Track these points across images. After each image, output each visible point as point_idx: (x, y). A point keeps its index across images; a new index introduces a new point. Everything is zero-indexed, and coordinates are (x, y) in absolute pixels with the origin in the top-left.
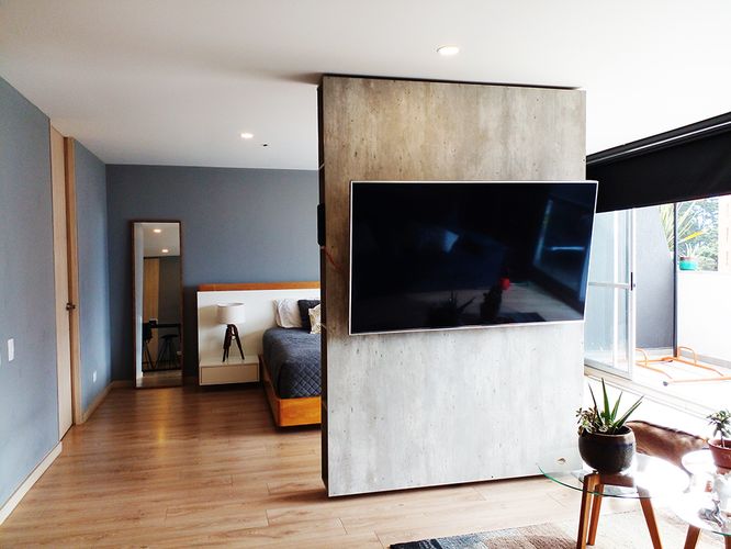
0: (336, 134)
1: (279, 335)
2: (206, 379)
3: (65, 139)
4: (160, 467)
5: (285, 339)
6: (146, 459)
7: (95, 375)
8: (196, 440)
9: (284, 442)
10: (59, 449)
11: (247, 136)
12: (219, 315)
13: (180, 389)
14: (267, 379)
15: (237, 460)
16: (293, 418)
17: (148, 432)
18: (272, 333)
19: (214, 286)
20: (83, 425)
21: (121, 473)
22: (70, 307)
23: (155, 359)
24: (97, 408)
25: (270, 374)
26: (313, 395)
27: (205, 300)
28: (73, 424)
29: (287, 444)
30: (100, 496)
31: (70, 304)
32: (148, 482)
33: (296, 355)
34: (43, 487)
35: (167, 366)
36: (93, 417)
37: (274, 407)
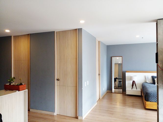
0: (161, 34)
1: (146, 85)
2: (128, 93)
3: (99, 41)
4: (116, 112)
5: (147, 86)
6: (113, 109)
7: (104, 89)
8: (125, 107)
9: (147, 112)
10: (96, 104)
11: (138, 36)
12: (131, 78)
13: (122, 94)
14: (143, 95)
15: (134, 114)
16: (149, 107)
17: (114, 103)
18: (144, 84)
19: (130, 71)
20: (101, 99)
21: (108, 112)
22: (99, 75)
23: (117, 86)
24: (104, 96)
25: (143, 94)
26: (155, 102)
27: (127, 74)
28: (99, 99)
29: (147, 113)
30: (103, 116)
31: (99, 74)
32: (113, 115)
33: (150, 91)
34: (93, 111)
35: (120, 88)
36: (103, 98)
37: (144, 102)
